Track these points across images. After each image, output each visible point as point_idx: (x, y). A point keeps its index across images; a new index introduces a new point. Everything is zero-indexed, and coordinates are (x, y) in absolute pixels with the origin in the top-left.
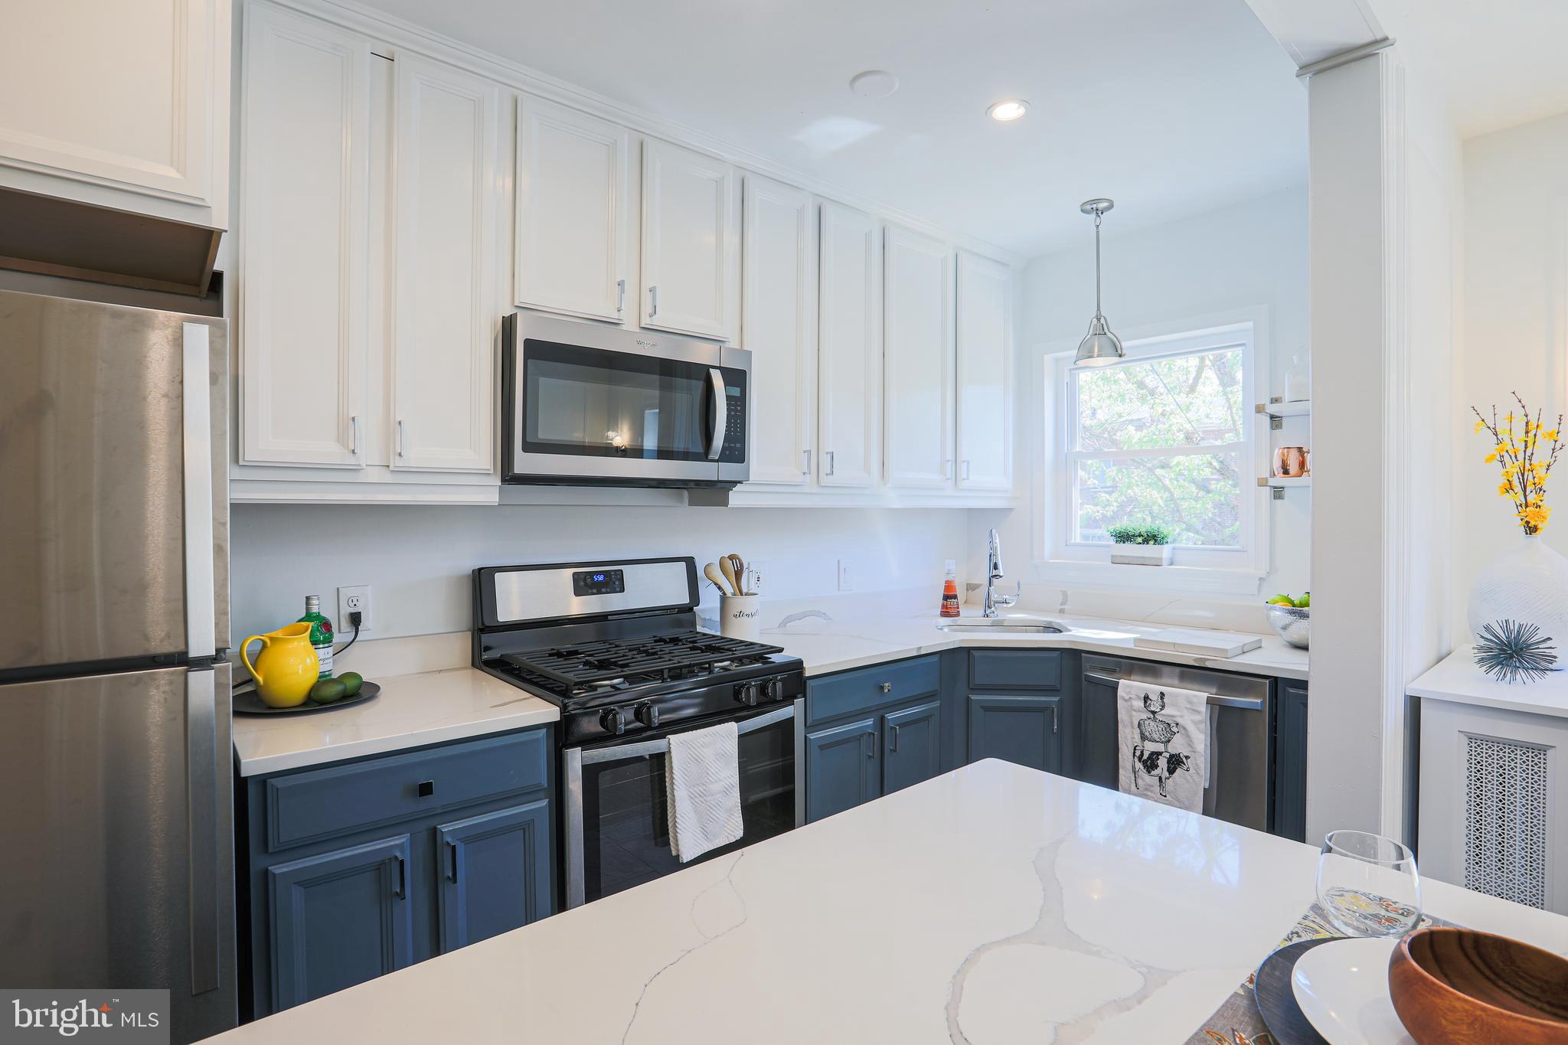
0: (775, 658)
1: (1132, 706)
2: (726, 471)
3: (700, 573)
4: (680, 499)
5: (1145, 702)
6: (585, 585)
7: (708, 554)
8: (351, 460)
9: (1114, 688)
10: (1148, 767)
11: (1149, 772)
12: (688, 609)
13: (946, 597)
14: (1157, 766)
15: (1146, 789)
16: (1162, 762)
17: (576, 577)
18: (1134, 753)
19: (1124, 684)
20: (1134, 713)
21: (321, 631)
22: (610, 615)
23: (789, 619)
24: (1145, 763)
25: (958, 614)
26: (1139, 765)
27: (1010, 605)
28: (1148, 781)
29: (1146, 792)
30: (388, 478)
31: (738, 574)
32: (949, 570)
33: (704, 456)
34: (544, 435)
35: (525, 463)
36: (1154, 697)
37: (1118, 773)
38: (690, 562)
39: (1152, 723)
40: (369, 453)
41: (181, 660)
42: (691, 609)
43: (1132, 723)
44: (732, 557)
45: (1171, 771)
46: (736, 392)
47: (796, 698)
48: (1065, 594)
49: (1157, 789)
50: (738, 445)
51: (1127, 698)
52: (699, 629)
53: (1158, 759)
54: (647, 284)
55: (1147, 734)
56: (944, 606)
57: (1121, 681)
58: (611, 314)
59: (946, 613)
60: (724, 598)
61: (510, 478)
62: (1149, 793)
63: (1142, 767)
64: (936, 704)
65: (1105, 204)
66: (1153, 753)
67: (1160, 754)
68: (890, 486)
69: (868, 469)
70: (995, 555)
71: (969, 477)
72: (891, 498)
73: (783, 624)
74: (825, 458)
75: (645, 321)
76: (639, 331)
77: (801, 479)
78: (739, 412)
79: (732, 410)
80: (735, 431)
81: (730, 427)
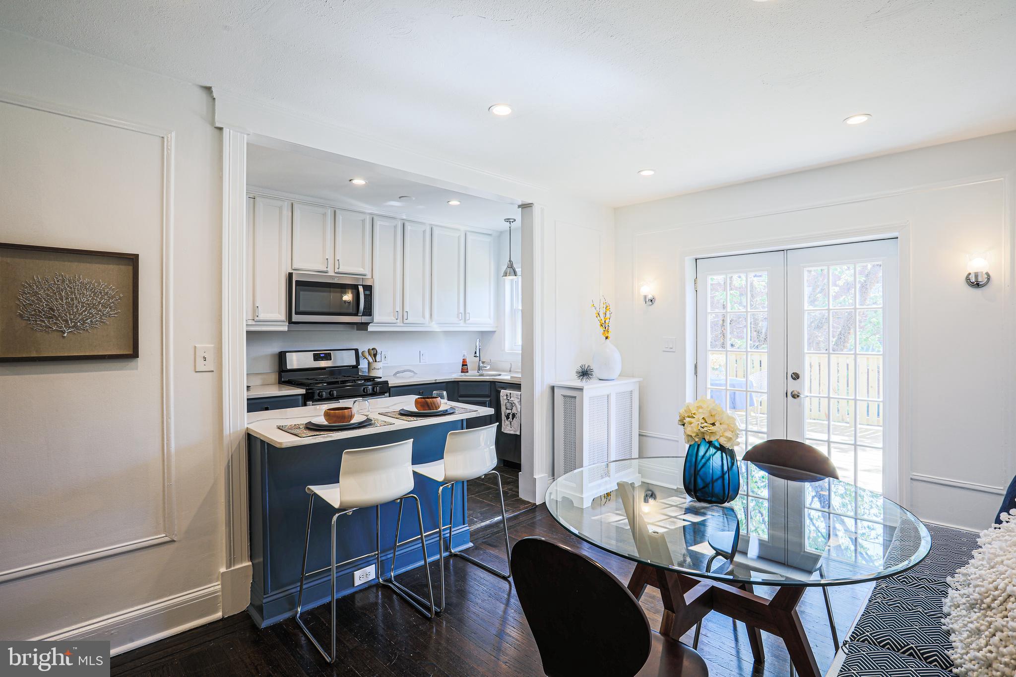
0: (379, 380)
1: (504, 399)
2: (365, 319)
3: (360, 354)
4: (354, 329)
5: (507, 397)
6: (317, 357)
7: (363, 347)
9: (499, 393)
11: (508, 420)
12: (356, 367)
13: (463, 365)
14: (509, 418)
16: (511, 416)
17: (315, 355)
18: (505, 414)
20: (504, 401)
22: (326, 368)
23: (398, 372)
24: (507, 417)
25: (467, 372)
27: (487, 368)
29: (507, 427)
30: (254, 323)
31: (375, 355)
33: (356, 314)
34: (302, 309)
35: (295, 318)
36: (509, 395)
38: (357, 351)
39: (508, 404)
42: (357, 367)
43: (504, 404)
44: (373, 349)
45: (513, 419)
46: (368, 293)
47: (386, 393)
48: (511, 364)
49: (510, 425)
50: (369, 311)
51: (503, 396)
52: (360, 374)
54: (337, 258)
55: (507, 407)
56: (462, 369)
57: (502, 390)
58: (325, 269)
59: (462, 372)
60: (369, 363)
61: (290, 322)
65: (512, 220)
66: (508, 414)
67: (510, 413)
68: (433, 323)
69: (424, 317)
70: (476, 349)
71: (470, 319)
72: (435, 327)
73: (395, 374)
74: (405, 314)
75: (337, 270)
76: (334, 274)
77: (395, 321)
78: (370, 299)
79: (367, 299)
80: (369, 305)
81: (367, 304)
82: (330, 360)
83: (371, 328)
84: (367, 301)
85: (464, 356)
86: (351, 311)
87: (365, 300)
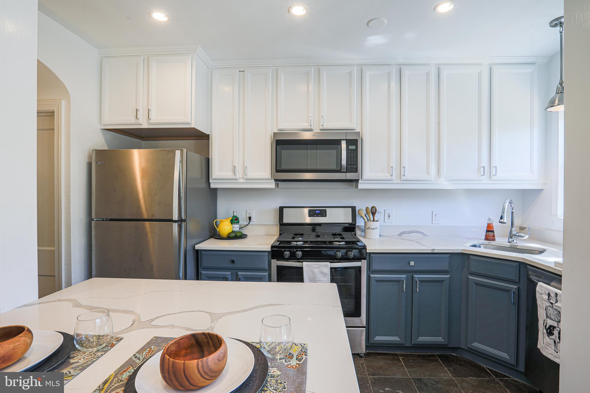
1: (542, 297)
2: (350, 176)
3: (357, 212)
5: (549, 297)
7: (361, 205)
8: (234, 177)
9: (535, 285)
10: (548, 333)
11: (549, 336)
12: (352, 225)
13: (488, 231)
14: (553, 334)
15: (547, 345)
17: (310, 212)
18: (544, 323)
19: (539, 285)
20: (544, 302)
21: (235, 220)
22: (322, 224)
23: (403, 233)
24: (547, 330)
25: (494, 240)
26: (545, 331)
27: (524, 238)
28: (548, 341)
29: (547, 347)
30: (245, 181)
31: (374, 214)
32: (489, 218)
33: (339, 171)
34: (284, 167)
36: (553, 295)
37: (538, 333)
38: (353, 209)
39: (551, 309)
40: (239, 174)
41: (171, 221)
43: (543, 307)
46: (353, 147)
49: (553, 347)
50: (355, 167)
51: (541, 293)
53: (554, 330)
54: (321, 115)
55: (548, 314)
56: (486, 236)
59: (486, 239)
62: (549, 348)
63: (546, 333)
64: (448, 276)
66: (551, 326)
68: (441, 179)
69: (428, 172)
70: (503, 212)
71: (498, 173)
72: (444, 184)
73: (400, 235)
74: (402, 169)
75: (322, 127)
76: (319, 131)
77: (390, 178)
78: (355, 154)
79: (352, 154)
80: (353, 162)
81: (351, 160)
82: (326, 216)
83: (361, 186)
84: (352, 155)
85: (489, 219)
86: (334, 167)
87: (349, 155)
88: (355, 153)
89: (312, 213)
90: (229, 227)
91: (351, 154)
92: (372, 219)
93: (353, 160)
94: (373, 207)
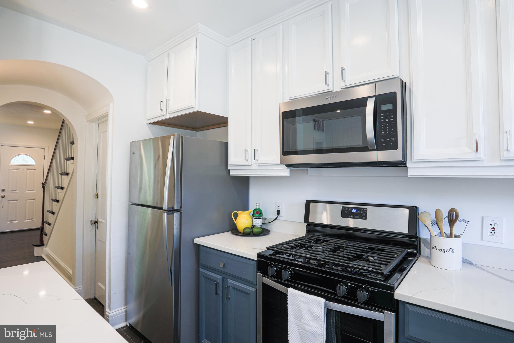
8: (247, 163)
12: (408, 236)
17: (344, 210)
21: (256, 213)
22: (361, 230)
30: (258, 168)
31: (452, 222)
33: (365, 149)
38: (413, 210)
46: (389, 107)
50: (391, 139)
60: (431, 236)
74: (504, 137)
75: (343, 84)
77: (472, 155)
78: (392, 118)
79: (387, 118)
80: (390, 131)
81: (385, 129)
82: (366, 218)
83: (412, 173)
84: (387, 120)
86: (359, 143)
87: (383, 121)
88: (392, 116)
89: (346, 212)
90: (247, 221)
91: (385, 119)
92: (448, 232)
93: (390, 129)
94: (451, 211)
